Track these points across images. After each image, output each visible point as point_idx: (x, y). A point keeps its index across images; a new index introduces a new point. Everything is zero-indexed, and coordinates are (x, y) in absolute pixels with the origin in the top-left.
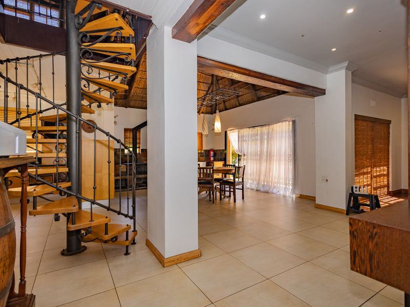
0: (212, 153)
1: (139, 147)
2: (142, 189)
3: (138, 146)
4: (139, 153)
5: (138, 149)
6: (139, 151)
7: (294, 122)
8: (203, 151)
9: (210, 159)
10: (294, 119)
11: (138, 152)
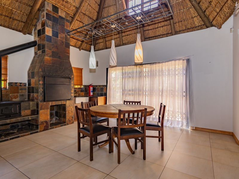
0: (91, 88)
1: (5, 80)
2: (10, 139)
3: (3, 78)
4: (5, 88)
5: (3, 82)
6: (5, 85)
7: (188, 61)
8: (83, 87)
9: (90, 94)
10: (188, 58)
11: (3, 86)
